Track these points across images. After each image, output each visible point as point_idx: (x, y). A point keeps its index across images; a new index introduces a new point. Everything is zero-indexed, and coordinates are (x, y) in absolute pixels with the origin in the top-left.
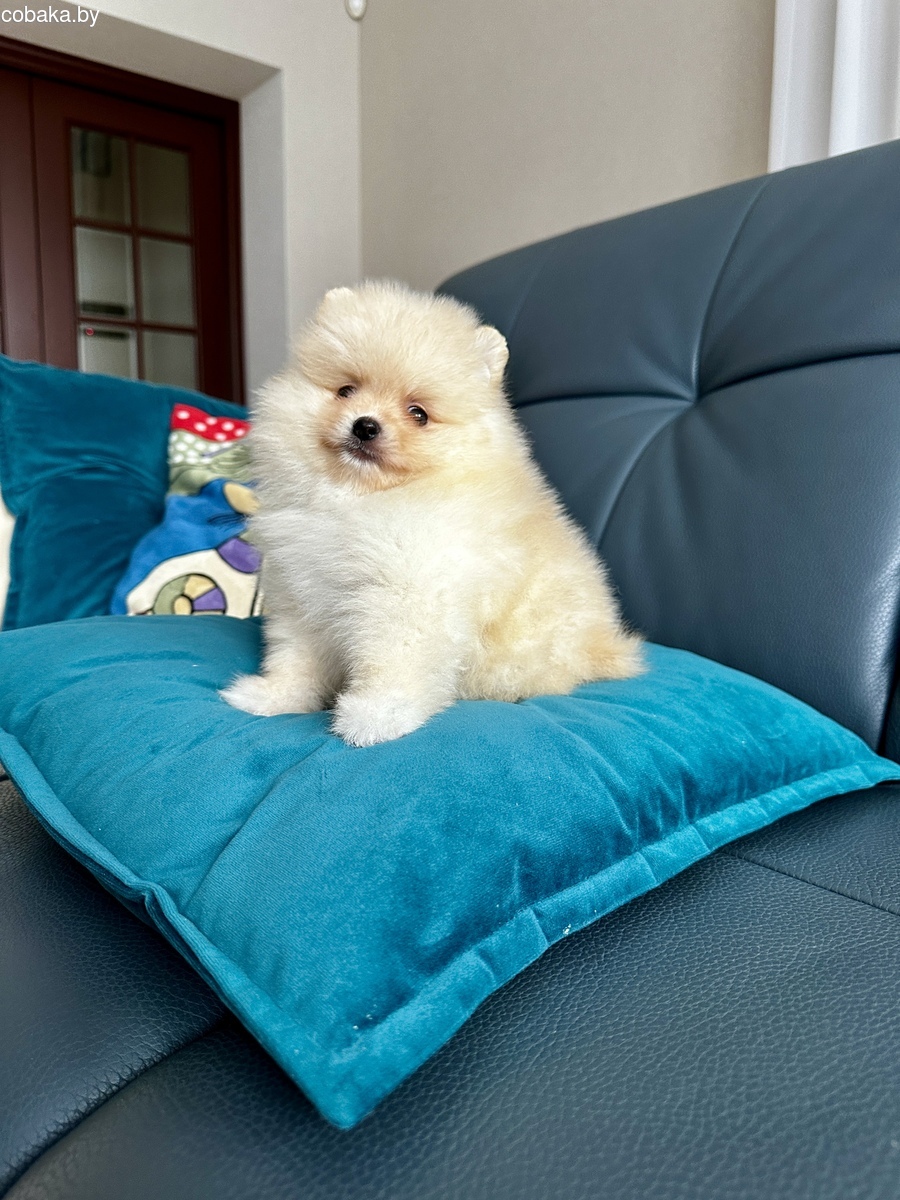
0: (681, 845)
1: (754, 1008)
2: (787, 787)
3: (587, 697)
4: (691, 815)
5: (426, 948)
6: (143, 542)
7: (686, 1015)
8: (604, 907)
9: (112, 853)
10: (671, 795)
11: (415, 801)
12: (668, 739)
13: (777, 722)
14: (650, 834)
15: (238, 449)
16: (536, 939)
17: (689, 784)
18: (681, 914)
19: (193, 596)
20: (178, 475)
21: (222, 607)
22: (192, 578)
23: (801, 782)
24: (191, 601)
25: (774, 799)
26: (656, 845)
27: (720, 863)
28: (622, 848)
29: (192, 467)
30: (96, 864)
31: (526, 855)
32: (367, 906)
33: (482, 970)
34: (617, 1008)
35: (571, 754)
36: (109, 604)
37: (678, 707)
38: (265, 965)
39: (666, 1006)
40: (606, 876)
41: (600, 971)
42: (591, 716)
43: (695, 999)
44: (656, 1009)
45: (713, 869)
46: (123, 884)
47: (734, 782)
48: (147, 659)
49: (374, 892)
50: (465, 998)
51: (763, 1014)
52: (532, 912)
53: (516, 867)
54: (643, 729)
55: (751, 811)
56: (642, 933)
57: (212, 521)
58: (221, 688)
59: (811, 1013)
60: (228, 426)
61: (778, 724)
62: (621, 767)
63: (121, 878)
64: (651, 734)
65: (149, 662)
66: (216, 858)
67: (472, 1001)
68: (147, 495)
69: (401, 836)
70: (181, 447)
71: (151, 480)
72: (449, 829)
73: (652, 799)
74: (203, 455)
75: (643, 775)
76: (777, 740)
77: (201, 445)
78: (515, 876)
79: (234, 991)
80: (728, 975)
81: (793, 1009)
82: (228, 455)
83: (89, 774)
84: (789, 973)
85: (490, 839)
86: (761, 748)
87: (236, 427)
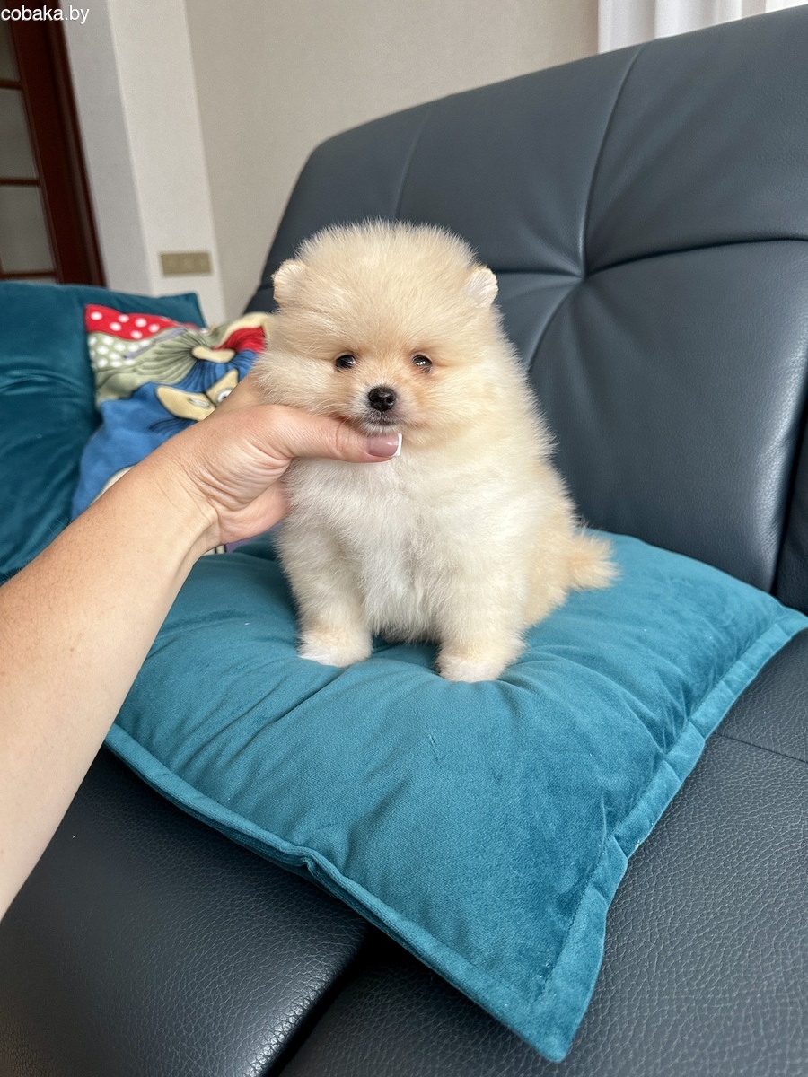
0: (690, 744)
2: (739, 662)
4: (688, 714)
5: (564, 895)
6: (87, 452)
7: (747, 904)
10: (678, 706)
12: (663, 653)
13: (726, 608)
14: (668, 741)
15: (157, 347)
16: (621, 861)
17: (687, 691)
20: (105, 380)
23: (747, 654)
25: (735, 677)
26: (674, 749)
28: (657, 763)
29: (118, 371)
31: (606, 796)
32: (519, 872)
33: (599, 900)
34: (695, 905)
35: (606, 694)
37: (658, 615)
40: (652, 791)
43: (747, 887)
44: (723, 902)
47: (711, 675)
52: (614, 839)
53: (603, 810)
54: (643, 647)
55: (722, 695)
57: (153, 428)
60: (141, 323)
61: (727, 611)
64: (650, 650)
68: (76, 401)
70: (101, 350)
71: (78, 385)
72: (553, 789)
73: (669, 714)
74: (125, 357)
75: (660, 698)
76: (730, 626)
77: (121, 346)
78: (604, 817)
82: (150, 354)
85: (583, 792)
86: (722, 638)
87: (150, 323)
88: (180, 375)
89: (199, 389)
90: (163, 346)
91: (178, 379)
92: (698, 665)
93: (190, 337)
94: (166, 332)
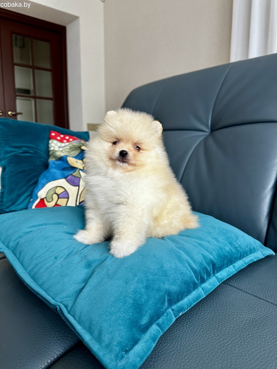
0: (212, 283)
1: (235, 338)
2: (240, 261)
3: (182, 235)
4: (214, 273)
5: (142, 325)
6: (42, 176)
7: (216, 341)
8: (191, 306)
9: (45, 291)
10: (209, 268)
11: (137, 278)
12: (207, 250)
13: (237, 241)
14: (203, 281)
15: (70, 145)
16: (172, 318)
17: (214, 264)
18: (212, 305)
19: (59, 193)
20: (52, 154)
21: (67, 197)
22: (58, 188)
23: (244, 258)
24: (58, 195)
25: (237, 265)
26: (204, 284)
27: (222, 286)
28: (195, 286)
29: (56, 151)
30: (41, 296)
31: (169, 293)
32: (125, 314)
33: (158, 330)
34: (196, 339)
35: (180, 258)
36: (32, 195)
37: (209, 239)
38: (96, 333)
39: (210, 338)
40: (191, 296)
41: (190, 326)
42: (185, 243)
43: (218, 335)
44: (207, 340)
45: (220, 289)
46: (50, 303)
47: (226, 262)
48: (50, 225)
49: (127, 309)
50: (154, 340)
51: (237, 340)
52: (171, 310)
53: (166, 298)
54: (200, 247)
55: (231, 270)
56: (201, 312)
57: (64, 169)
58: (74, 234)
59: (251, 339)
60: (67, 138)
61: (238, 242)
62: (194, 261)
63: (49, 301)
64: (202, 248)
65: (51, 226)
66: (78, 295)
67: (156, 340)
68: (42, 160)
69: (133, 291)
70: (53, 145)
71: (43, 155)
72: (147, 287)
73: (203, 270)
74: (60, 147)
75: (201, 264)
76: (238, 247)
77: (59, 144)
78: (166, 300)
79: (87, 341)
80: (227, 327)
81: (246, 338)
82: (68, 147)
83: (36, 265)
84: (244, 326)
85: (159, 290)
86: (233, 250)
87: (70, 138)
88: (76, 154)
89: (81, 158)
90: (72, 145)
91: (75, 155)
92: (220, 256)
93: (81, 143)
94: (74, 141)
